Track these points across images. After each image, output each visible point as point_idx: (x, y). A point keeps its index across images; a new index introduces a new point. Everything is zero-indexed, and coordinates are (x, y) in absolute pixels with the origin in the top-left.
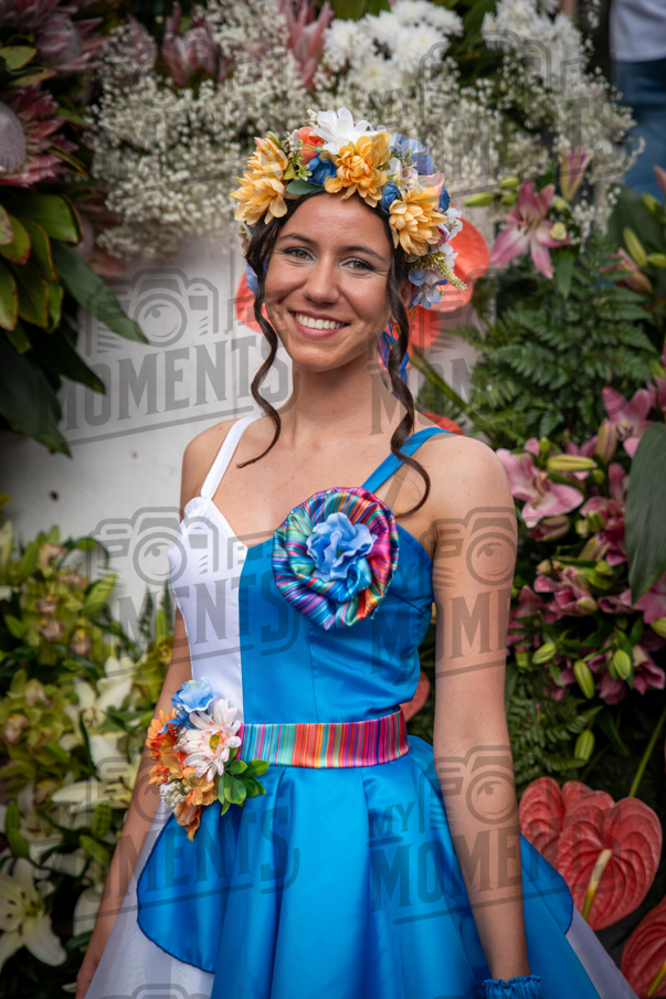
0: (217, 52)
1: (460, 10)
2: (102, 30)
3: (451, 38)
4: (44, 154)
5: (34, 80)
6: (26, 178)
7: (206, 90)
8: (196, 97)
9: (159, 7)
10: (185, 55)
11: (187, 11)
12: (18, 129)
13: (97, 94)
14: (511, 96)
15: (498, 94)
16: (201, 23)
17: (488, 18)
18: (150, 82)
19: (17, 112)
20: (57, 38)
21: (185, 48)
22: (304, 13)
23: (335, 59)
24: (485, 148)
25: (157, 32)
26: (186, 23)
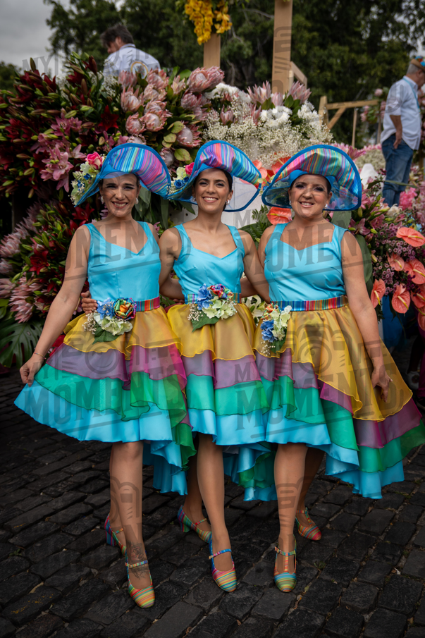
0: (234, 117)
1: (292, 108)
2: (207, 111)
3: (290, 115)
4: (197, 140)
5: (196, 122)
6: (194, 145)
7: (232, 126)
8: (229, 127)
9: (219, 106)
10: (226, 118)
11: (226, 107)
12: (191, 134)
13: (206, 127)
14: (304, 130)
15: (301, 129)
16: (230, 110)
17: (299, 111)
18: (219, 123)
19: (191, 130)
20: (198, 113)
21: (226, 115)
22: (255, 108)
23: (263, 119)
24: (298, 141)
25: (220, 112)
26: (226, 110)
